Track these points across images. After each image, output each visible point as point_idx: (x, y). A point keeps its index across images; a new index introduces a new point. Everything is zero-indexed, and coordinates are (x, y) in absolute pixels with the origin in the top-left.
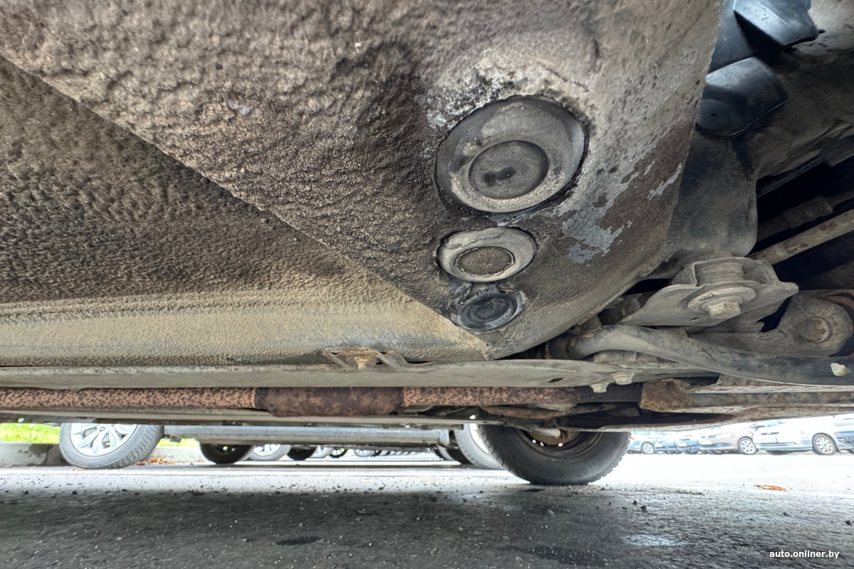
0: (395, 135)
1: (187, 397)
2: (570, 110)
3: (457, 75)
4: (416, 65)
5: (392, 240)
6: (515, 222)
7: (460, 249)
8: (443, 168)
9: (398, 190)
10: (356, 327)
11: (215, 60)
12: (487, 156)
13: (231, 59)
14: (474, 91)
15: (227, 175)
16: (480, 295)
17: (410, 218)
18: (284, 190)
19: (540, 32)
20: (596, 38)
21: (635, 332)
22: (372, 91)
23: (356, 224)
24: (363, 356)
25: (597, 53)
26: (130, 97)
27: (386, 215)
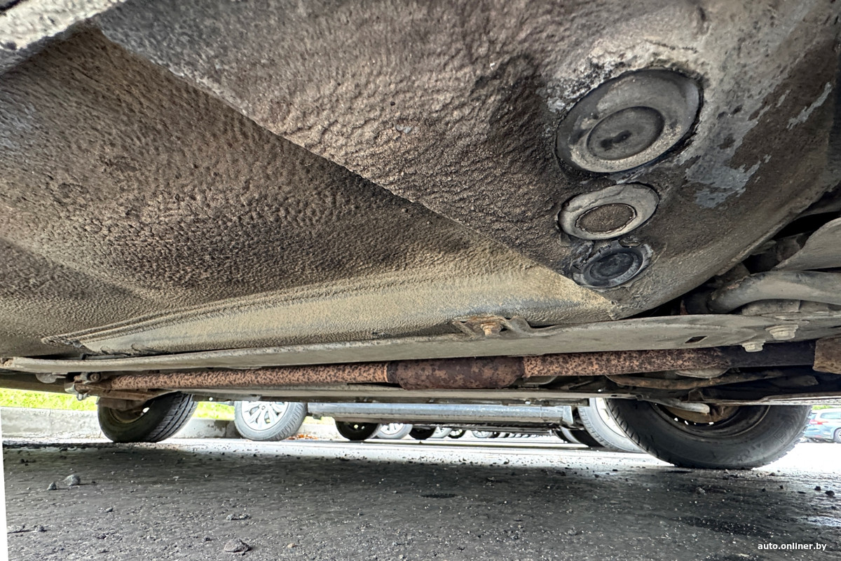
0: (520, 123)
1: (333, 374)
2: (681, 71)
3: (573, 66)
4: (537, 67)
5: (518, 211)
6: (634, 178)
7: (581, 210)
8: (562, 143)
9: (522, 167)
10: (481, 297)
11: (391, 100)
12: (603, 126)
13: (401, 96)
14: (589, 76)
15: (391, 179)
16: (602, 252)
17: (533, 190)
18: (432, 183)
19: (646, 15)
20: (701, 6)
21: (794, 277)
22: (502, 94)
23: (487, 201)
24: (489, 323)
25: (703, 17)
26: (334, 137)
27: (512, 190)
